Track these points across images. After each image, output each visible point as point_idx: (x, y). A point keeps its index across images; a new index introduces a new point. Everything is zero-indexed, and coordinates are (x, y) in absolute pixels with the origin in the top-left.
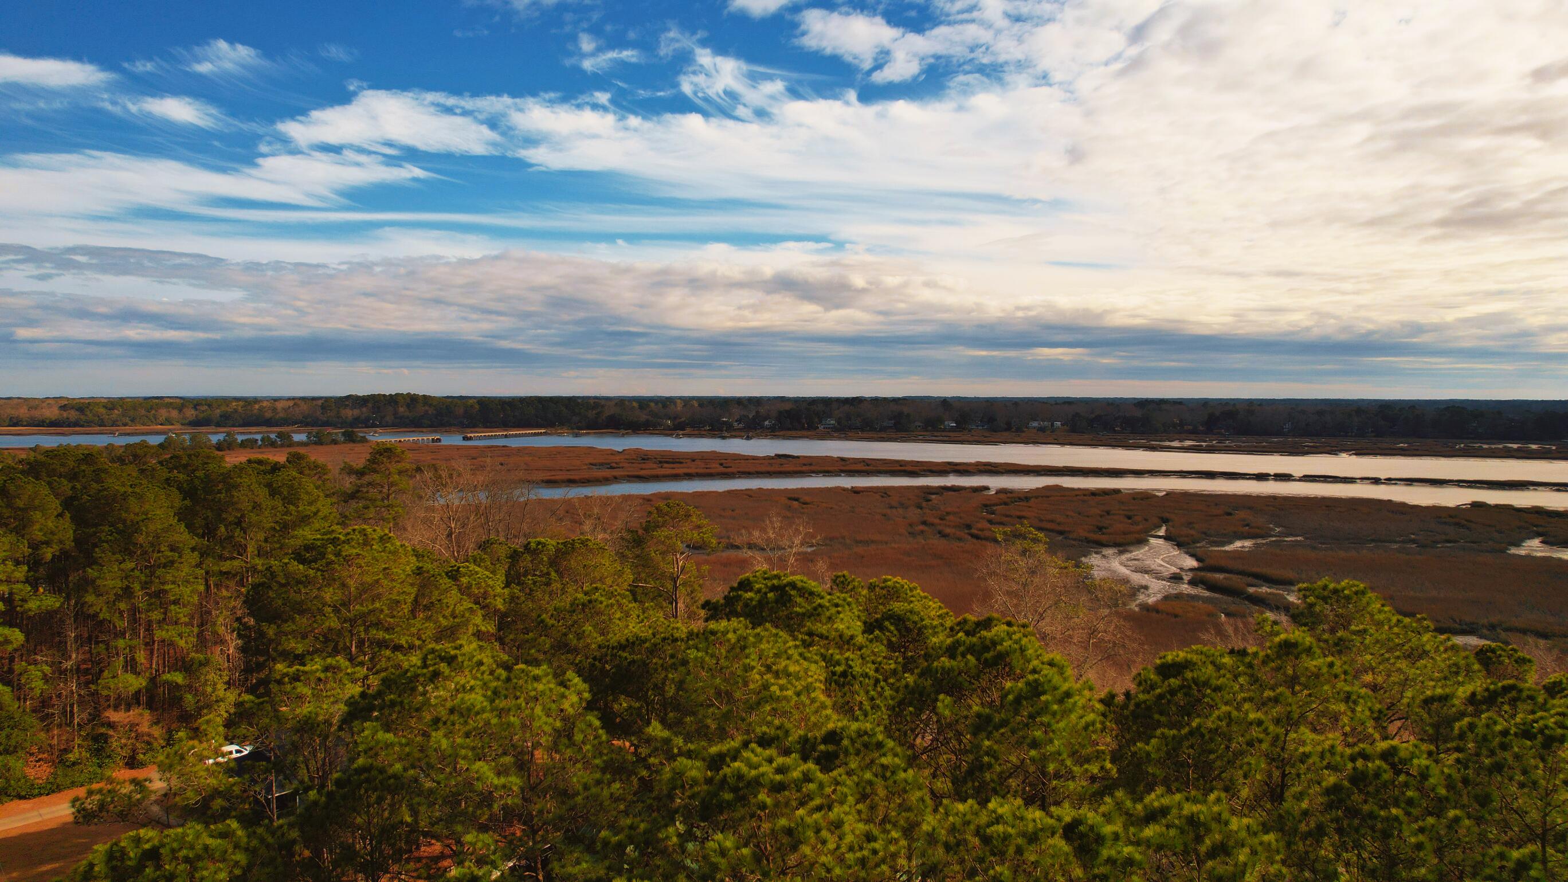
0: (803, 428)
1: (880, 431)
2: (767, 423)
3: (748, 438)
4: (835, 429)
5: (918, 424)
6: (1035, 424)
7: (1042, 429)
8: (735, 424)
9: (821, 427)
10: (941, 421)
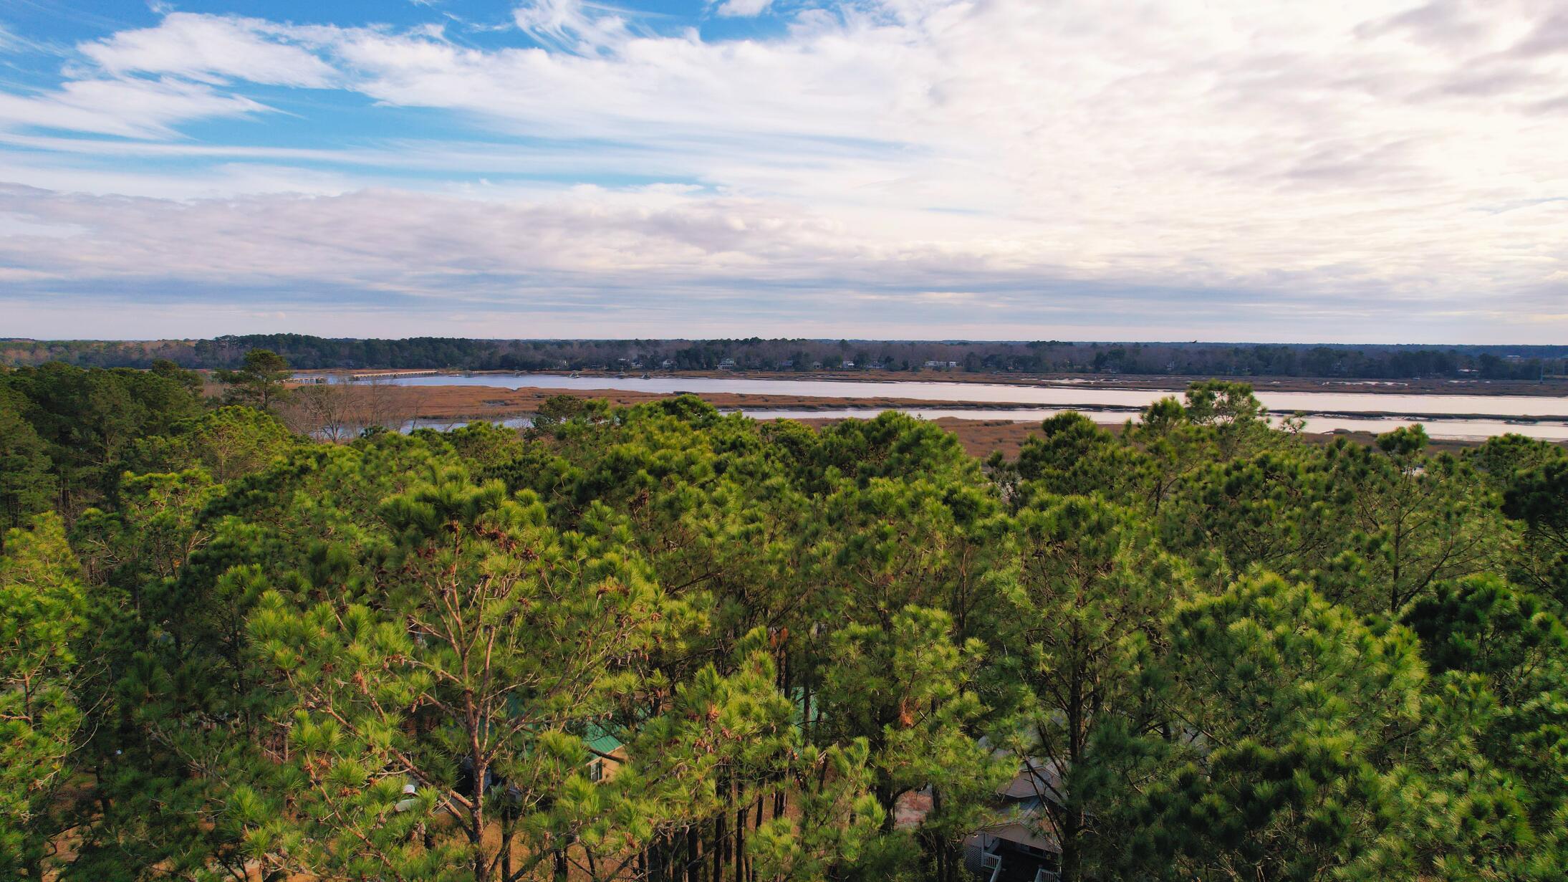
0: (702, 368)
1: (780, 370)
2: (665, 363)
3: (646, 377)
4: (735, 370)
5: (816, 363)
6: (931, 363)
7: (937, 369)
8: (633, 364)
9: (720, 367)
10: (839, 360)
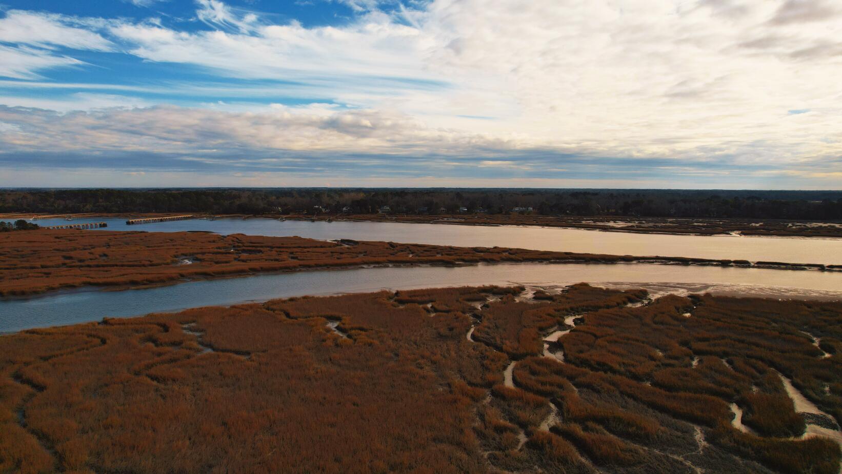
0: (368, 212)
1: (419, 214)
2: (344, 209)
3: (330, 221)
4: (390, 214)
5: (442, 209)
6: (517, 209)
7: (522, 213)
8: (323, 210)
9: (380, 212)
10: (458, 207)
